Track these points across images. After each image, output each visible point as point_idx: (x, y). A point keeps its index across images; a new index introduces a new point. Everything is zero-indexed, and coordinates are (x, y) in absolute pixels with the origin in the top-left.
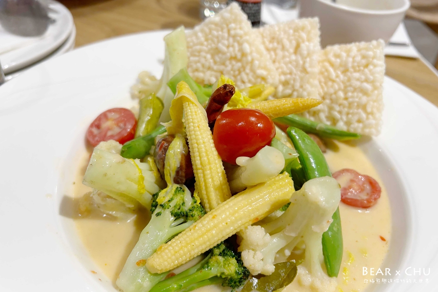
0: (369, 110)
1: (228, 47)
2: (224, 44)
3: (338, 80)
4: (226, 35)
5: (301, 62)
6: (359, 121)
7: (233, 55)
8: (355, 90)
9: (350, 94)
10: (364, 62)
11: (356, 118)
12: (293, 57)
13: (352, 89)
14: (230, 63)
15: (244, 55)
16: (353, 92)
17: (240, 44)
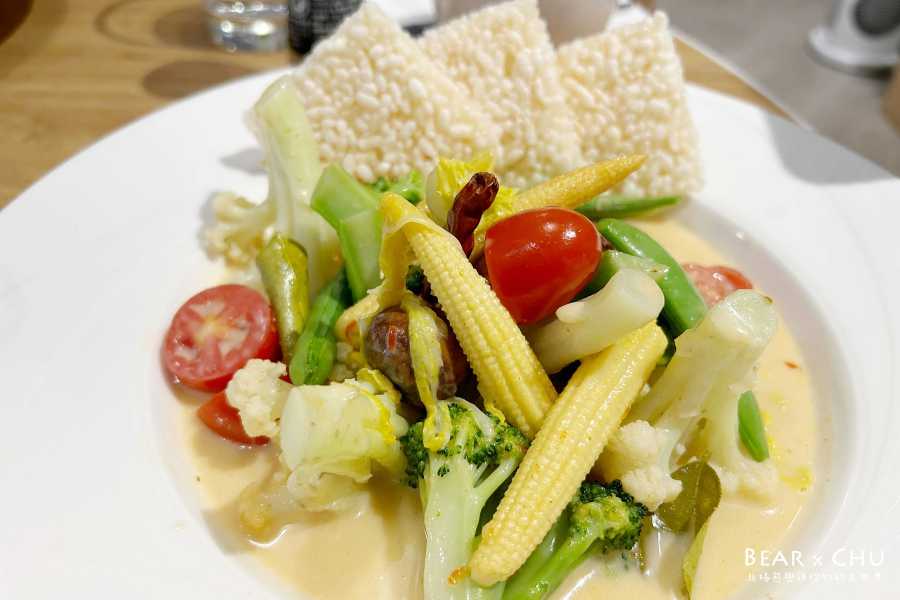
0: (675, 147)
1: (379, 95)
2: (369, 92)
3: (601, 106)
4: (369, 72)
5: (526, 90)
6: (663, 172)
7: (394, 107)
8: (639, 117)
9: (632, 127)
10: (641, 60)
11: (655, 168)
12: (508, 84)
13: (633, 117)
14: (392, 126)
15: (415, 102)
16: (636, 122)
17: (403, 83)
